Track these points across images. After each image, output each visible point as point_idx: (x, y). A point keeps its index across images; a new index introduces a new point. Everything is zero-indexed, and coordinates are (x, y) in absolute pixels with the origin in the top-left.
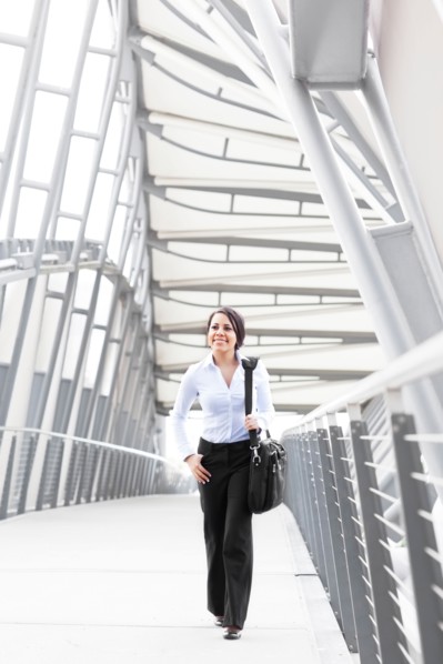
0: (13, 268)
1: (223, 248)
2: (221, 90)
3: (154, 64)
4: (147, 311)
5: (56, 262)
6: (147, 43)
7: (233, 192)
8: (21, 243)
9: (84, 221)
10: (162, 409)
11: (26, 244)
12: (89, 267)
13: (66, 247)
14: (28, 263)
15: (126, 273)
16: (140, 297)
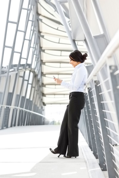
0: (13, 71)
1: (59, 64)
2: (58, 28)
3: (42, 22)
4: (41, 80)
5: (21, 69)
6: (40, 17)
7: (61, 51)
8: (14, 65)
9: (27, 59)
10: (44, 104)
11: (15, 66)
12: (28, 70)
13: (23, 65)
14: (16, 70)
15: (36, 71)
16: (39, 76)
